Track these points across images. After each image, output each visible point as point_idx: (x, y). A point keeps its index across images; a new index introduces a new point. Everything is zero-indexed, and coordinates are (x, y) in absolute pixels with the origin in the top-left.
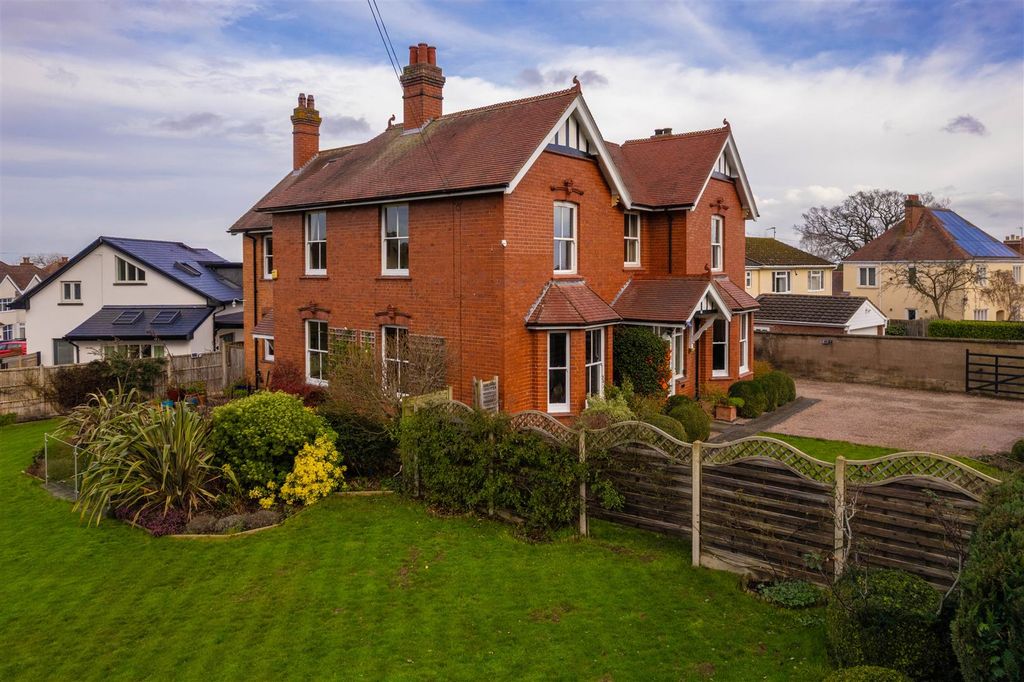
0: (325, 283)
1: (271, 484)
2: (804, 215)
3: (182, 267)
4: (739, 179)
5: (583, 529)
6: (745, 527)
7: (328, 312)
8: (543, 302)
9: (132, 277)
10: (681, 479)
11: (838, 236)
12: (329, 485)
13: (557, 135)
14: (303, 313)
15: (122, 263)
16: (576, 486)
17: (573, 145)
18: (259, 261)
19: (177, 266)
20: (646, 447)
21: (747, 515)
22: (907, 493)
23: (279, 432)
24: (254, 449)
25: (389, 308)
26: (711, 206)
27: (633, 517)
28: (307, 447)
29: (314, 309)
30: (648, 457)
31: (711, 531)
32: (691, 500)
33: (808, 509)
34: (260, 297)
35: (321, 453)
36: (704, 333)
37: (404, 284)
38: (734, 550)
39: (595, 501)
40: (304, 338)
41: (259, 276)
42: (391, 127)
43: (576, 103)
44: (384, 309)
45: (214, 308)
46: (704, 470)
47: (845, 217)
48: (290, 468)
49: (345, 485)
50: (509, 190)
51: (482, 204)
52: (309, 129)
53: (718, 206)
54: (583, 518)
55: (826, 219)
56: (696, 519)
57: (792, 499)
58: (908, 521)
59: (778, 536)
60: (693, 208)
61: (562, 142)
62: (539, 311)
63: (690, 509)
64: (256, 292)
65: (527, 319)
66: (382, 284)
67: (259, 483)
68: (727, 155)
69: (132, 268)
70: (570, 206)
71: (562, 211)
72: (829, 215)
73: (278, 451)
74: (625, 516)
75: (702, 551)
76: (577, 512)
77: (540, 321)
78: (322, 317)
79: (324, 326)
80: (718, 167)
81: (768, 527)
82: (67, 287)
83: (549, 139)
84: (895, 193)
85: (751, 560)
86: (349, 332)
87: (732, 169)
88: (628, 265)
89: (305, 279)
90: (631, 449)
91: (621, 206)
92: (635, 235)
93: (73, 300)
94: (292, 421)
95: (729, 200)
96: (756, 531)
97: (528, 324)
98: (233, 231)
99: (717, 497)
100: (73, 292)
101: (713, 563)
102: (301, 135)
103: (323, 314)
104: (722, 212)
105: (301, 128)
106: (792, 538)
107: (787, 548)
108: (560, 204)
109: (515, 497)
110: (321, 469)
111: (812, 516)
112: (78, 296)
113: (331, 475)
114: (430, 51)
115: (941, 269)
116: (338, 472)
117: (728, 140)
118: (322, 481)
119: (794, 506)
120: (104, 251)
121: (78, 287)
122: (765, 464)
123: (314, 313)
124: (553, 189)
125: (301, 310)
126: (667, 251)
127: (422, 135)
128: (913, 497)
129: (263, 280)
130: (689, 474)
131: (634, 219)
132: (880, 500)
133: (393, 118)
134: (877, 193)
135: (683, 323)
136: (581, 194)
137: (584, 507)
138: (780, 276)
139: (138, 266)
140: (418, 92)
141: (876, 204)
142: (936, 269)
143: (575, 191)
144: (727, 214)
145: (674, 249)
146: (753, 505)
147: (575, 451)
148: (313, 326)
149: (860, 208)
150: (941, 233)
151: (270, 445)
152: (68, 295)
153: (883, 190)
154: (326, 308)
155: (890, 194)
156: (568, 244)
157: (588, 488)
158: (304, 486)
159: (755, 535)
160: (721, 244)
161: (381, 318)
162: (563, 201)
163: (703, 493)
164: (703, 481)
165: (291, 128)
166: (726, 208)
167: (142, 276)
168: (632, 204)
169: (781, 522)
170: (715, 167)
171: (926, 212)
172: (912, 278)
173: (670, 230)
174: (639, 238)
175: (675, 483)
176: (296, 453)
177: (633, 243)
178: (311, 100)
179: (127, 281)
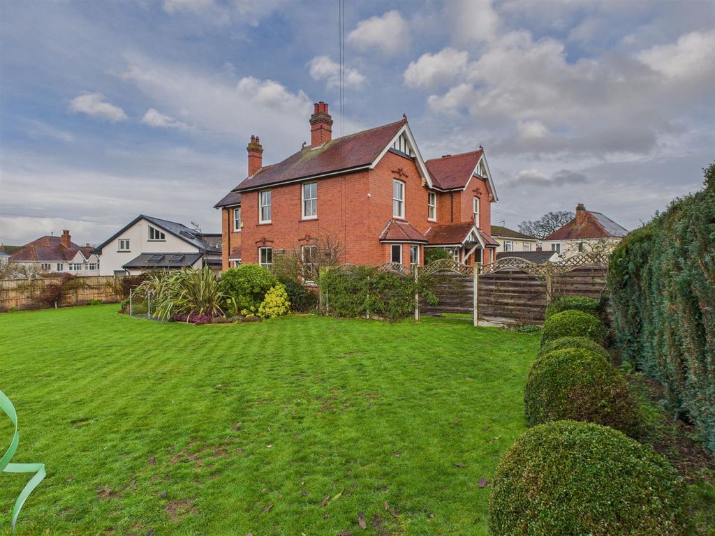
0: (270, 227)
1: (252, 308)
2: (519, 226)
3: (185, 234)
4: (487, 179)
5: (417, 318)
6: (501, 304)
7: (272, 242)
8: (389, 229)
9: (157, 237)
10: (468, 284)
11: (538, 237)
12: (282, 310)
13: (395, 143)
14: (258, 244)
15: (152, 230)
16: (413, 294)
17: (403, 150)
18: (231, 222)
19: (181, 233)
20: (450, 271)
21: (502, 297)
22: (582, 273)
23: (258, 280)
24: (244, 289)
25: (306, 236)
26: (474, 191)
27: (443, 307)
28: (272, 289)
29: (264, 241)
30: (450, 276)
31: (483, 308)
32: (473, 294)
33: (533, 289)
34: (231, 242)
35: (280, 292)
36: (470, 255)
37: (314, 222)
38: (496, 316)
39: (424, 301)
40: (258, 257)
41: (231, 230)
42: (303, 148)
43: (404, 128)
44: (303, 237)
45: (203, 254)
46: (480, 278)
47: (542, 226)
48: (262, 299)
49: (289, 312)
50: (372, 167)
51: (357, 176)
52: (256, 154)
53: (477, 192)
54: (417, 311)
55: (531, 227)
56: (475, 304)
57: (525, 285)
58: (583, 287)
59: (518, 305)
60: (464, 189)
61: (397, 148)
62: (387, 233)
63: (472, 298)
64: (229, 239)
65: (380, 237)
66: (302, 223)
67: (245, 308)
68: (481, 165)
69: (157, 232)
70: (401, 183)
71: (397, 184)
72: (533, 225)
73: (257, 290)
74: (439, 307)
75: (478, 319)
76: (414, 308)
77: (387, 238)
78: (269, 246)
79: (270, 250)
80: (477, 170)
81: (512, 301)
82: (122, 242)
83: (390, 145)
84: (570, 213)
85: (504, 319)
86: (284, 251)
87: (484, 173)
88: (430, 219)
89: (258, 226)
90: (442, 273)
91: (426, 187)
92: (433, 204)
93: (125, 249)
94: (264, 275)
95: (482, 190)
96: (507, 304)
97: (380, 240)
98: (217, 207)
99: (487, 290)
100: (125, 245)
101: (484, 324)
102: (252, 158)
103: (270, 243)
104: (479, 195)
105: (252, 153)
106: (524, 305)
107: (523, 310)
108: (396, 181)
109: (381, 305)
110: (280, 300)
111: (535, 292)
112: (128, 247)
113: (284, 305)
114: (325, 106)
115: (596, 242)
116: (287, 304)
117: (482, 156)
118: (279, 307)
119: (526, 289)
120: (143, 222)
121: (128, 243)
122: (511, 270)
123: (264, 243)
124: (393, 172)
125: (256, 243)
126: (450, 213)
127: (322, 149)
128: (586, 275)
129: (233, 232)
130: (472, 281)
131: (433, 195)
132: (570, 279)
133: (305, 143)
134: (560, 212)
135: (461, 243)
136: (407, 177)
137: (417, 305)
138: (508, 244)
139: (161, 231)
140: (319, 127)
141: (560, 218)
142: (594, 242)
143: (404, 175)
144: (481, 197)
145: (454, 211)
146: (505, 291)
147: (413, 279)
148: (263, 251)
149: (550, 222)
150: (596, 224)
151: (253, 287)
152: (122, 247)
153: (563, 211)
154: (271, 240)
155: (568, 214)
156: (400, 203)
157: (420, 296)
158: (270, 308)
159: (506, 307)
160: (478, 212)
161: (302, 241)
162: (397, 179)
163: (479, 290)
164: (479, 283)
165: (247, 153)
166: (481, 194)
167: (163, 236)
168: (433, 186)
169: (519, 298)
170: (475, 171)
171: (587, 213)
172: (581, 248)
173: (452, 201)
174: (435, 206)
175: (465, 286)
176: (266, 292)
177: (432, 208)
178: (257, 139)
179: (155, 239)
